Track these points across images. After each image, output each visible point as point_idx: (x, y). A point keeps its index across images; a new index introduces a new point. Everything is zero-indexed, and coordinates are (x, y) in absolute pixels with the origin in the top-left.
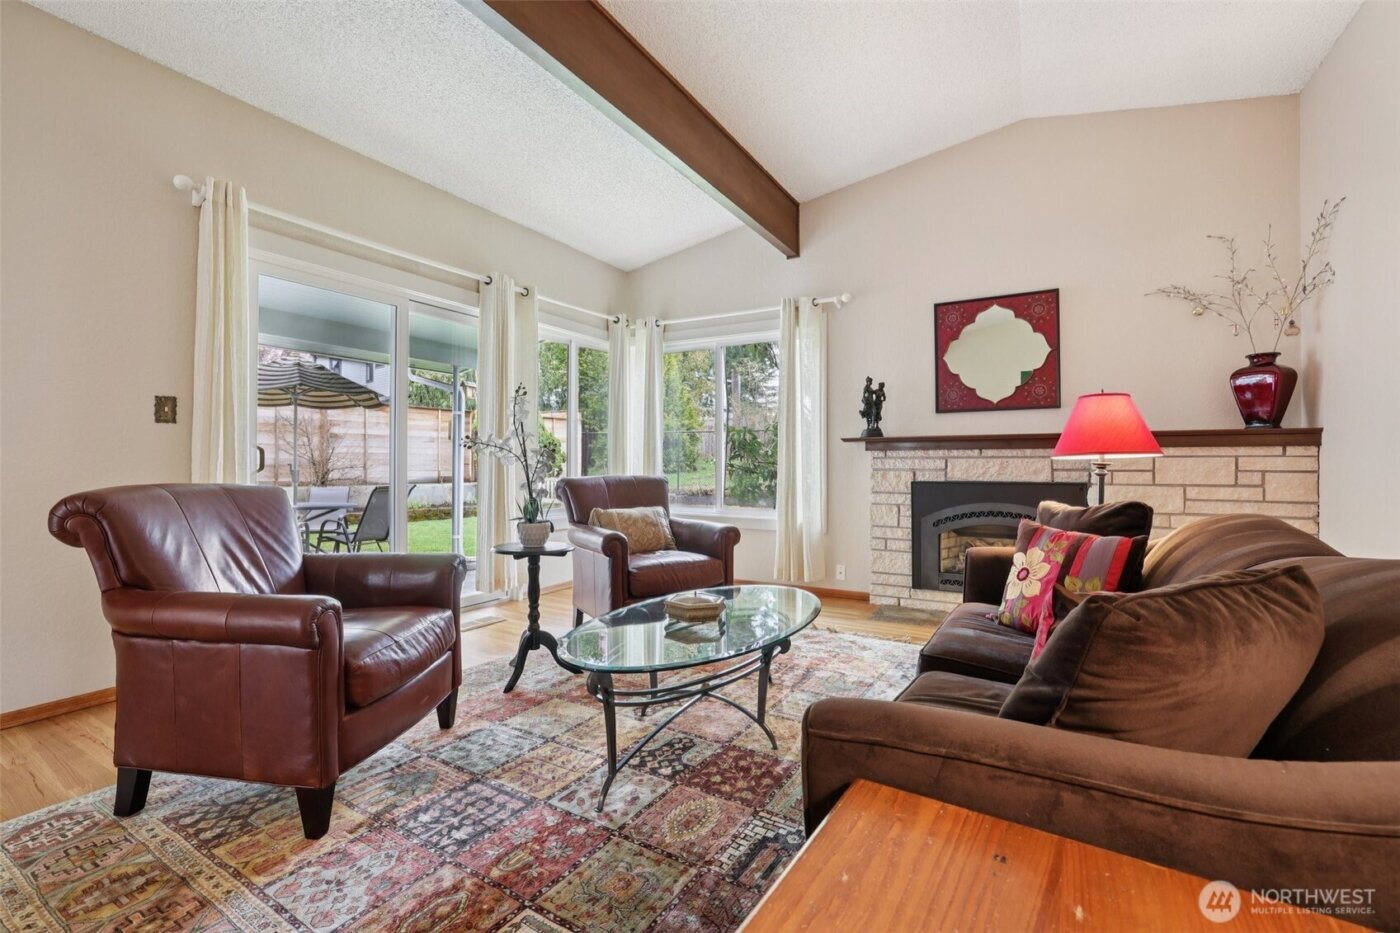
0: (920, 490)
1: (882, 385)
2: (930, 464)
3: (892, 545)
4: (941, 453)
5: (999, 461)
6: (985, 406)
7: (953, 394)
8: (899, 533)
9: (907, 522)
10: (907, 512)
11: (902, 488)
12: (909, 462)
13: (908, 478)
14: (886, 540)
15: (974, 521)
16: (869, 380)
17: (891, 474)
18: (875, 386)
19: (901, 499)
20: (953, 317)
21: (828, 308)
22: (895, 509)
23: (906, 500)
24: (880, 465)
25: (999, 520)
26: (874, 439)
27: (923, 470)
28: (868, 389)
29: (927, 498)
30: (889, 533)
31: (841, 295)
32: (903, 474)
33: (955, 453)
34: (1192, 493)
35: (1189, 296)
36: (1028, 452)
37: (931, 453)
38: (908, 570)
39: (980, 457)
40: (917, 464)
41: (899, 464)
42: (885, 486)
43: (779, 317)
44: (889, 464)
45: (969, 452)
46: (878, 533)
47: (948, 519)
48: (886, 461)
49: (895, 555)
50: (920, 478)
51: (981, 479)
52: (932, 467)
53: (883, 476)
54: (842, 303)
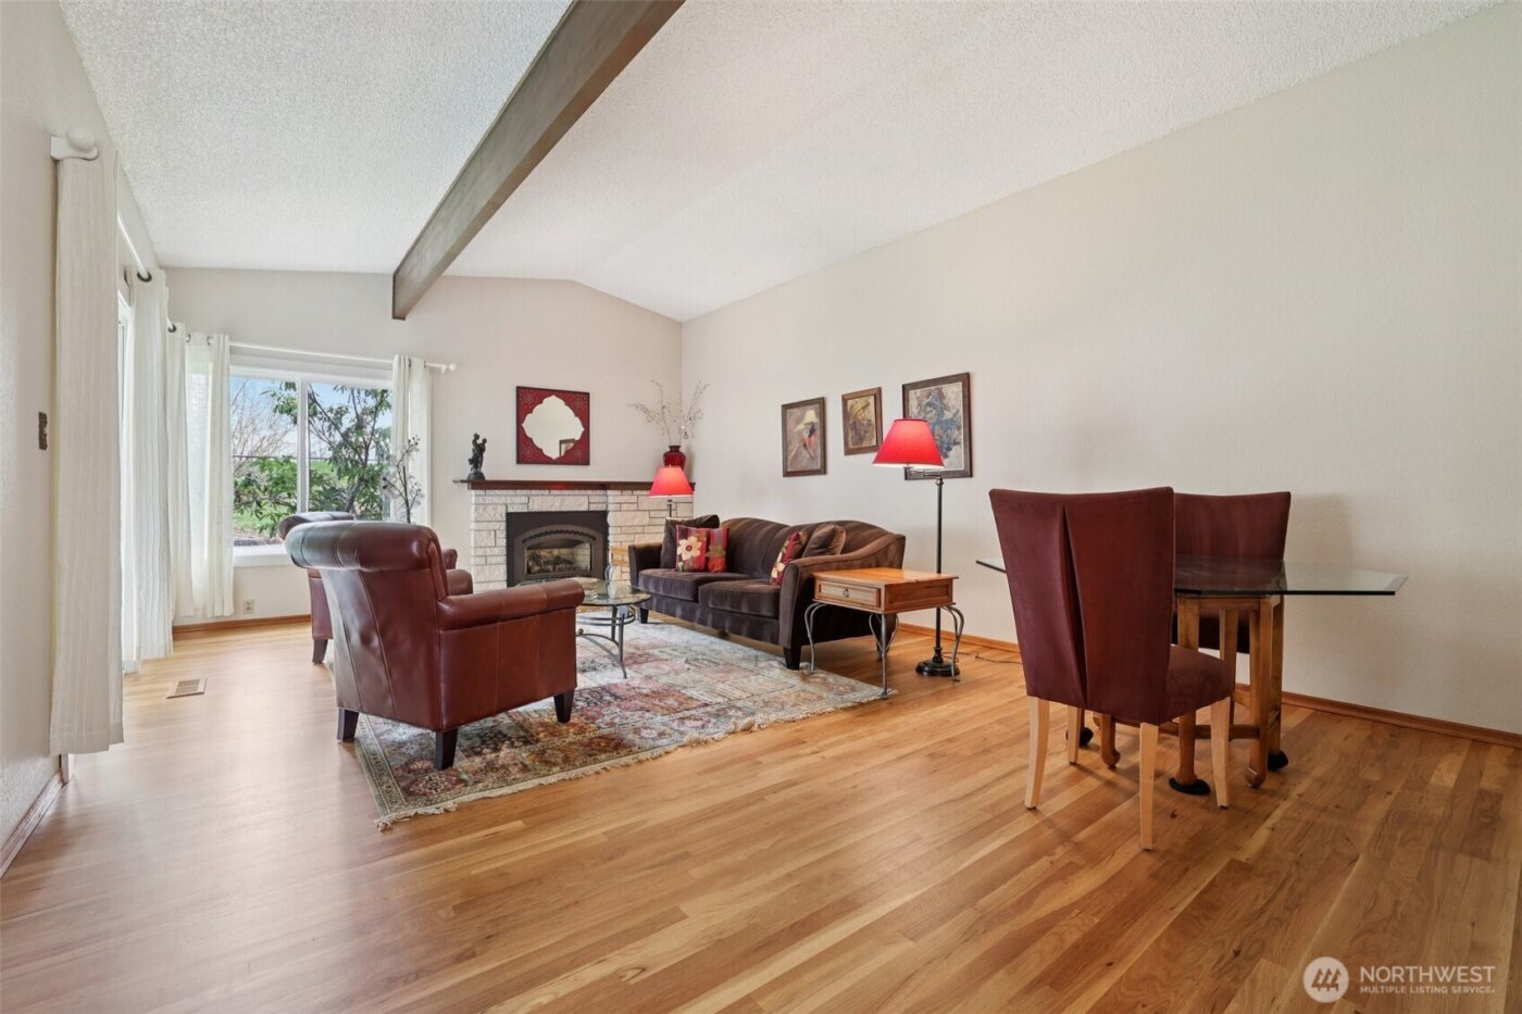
0: (512, 519)
1: (485, 441)
2: (518, 500)
3: (490, 560)
4: (525, 492)
5: (560, 498)
6: (548, 461)
7: (527, 451)
8: (496, 551)
9: (503, 542)
10: (502, 535)
11: (498, 517)
12: (504, 498)
13: (502, 511)
14: (486, 557)
15: (543, 539)
16: (477, 437)
17: (490, 508)
18: (480, 441)
19: (497, 526)
20: (529, 398)
21: (433, 371)
22: (493, 533)
23: (503, 526)
24: (482, 501)
25: (562, 536)
26: (478, 482)
27: (513, 504)
28: (475, 442)
29: (517, 524)
30: (488, 552)
31: (449, 364)
32: (499, 507)
33: (534, 492)
34: (652, 514)
35: (646, 411)
36: (576, 492)
37: (518, 492)
38: (504, 576)
39: (549, 495)
40: (509, 500)
41: (496, 500)
42: (486, 516)
43: (391, 369)
44: (489, 499)
45: (542, 492)
46: (480, 552)
47: (531, 537)
48: (487, 498)
49: (493, 567)
50: (511, 510)
51: (550, 510)
52: (520, 502)
53: (484, 509)
54: (448, 369)
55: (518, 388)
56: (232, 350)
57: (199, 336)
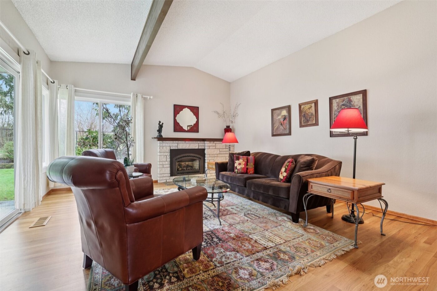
0: (172, 151)
1: (163, 124)
2: (174, 145)
3: (165, 166)
4: (176, 142)
5: (189, 144)
6: (184, 131)
7: (177, 128)
8: (167, 163)
9: (169, 160)
10: (169, 157)
11: (167, 151)
12: (169, 144)
13: (168, 149)
14: (163, 165)
15: (183, 158)
16: (160, 122)
17: (164, 147)
18: (161, 124)
19: (167, 154)
20: (178, 109)
21: (145, 99)
22: (166, 156)
23: (169, 154)
24: (161, 145)
25: (189, 158)
26: (160, 138)
27: (172, 146)
28: (159, 124)
29: (174, 153)
30: (164, 163)
31: (150, 96)
32: (168, 147)
33: (180, 142)
35: (218, 113)
36: (194, 142)
37: (174, 142)
38: (169, 172)
39: (185, 143)
40: (171, 145)
41: (166, 145)
42: (163, 151)
43: (130, 98)
44: (164, 145)
45: (183, 142)
46: (161, 163)
47: (178, 158)
48: (163, 144)
49: (165, 168)
50: (172, 148)
51: (185, 148)
53: (162, 148)
54: (150, 98)
55: (175, 105)
56: (76, 91)
57: (63, 86)
